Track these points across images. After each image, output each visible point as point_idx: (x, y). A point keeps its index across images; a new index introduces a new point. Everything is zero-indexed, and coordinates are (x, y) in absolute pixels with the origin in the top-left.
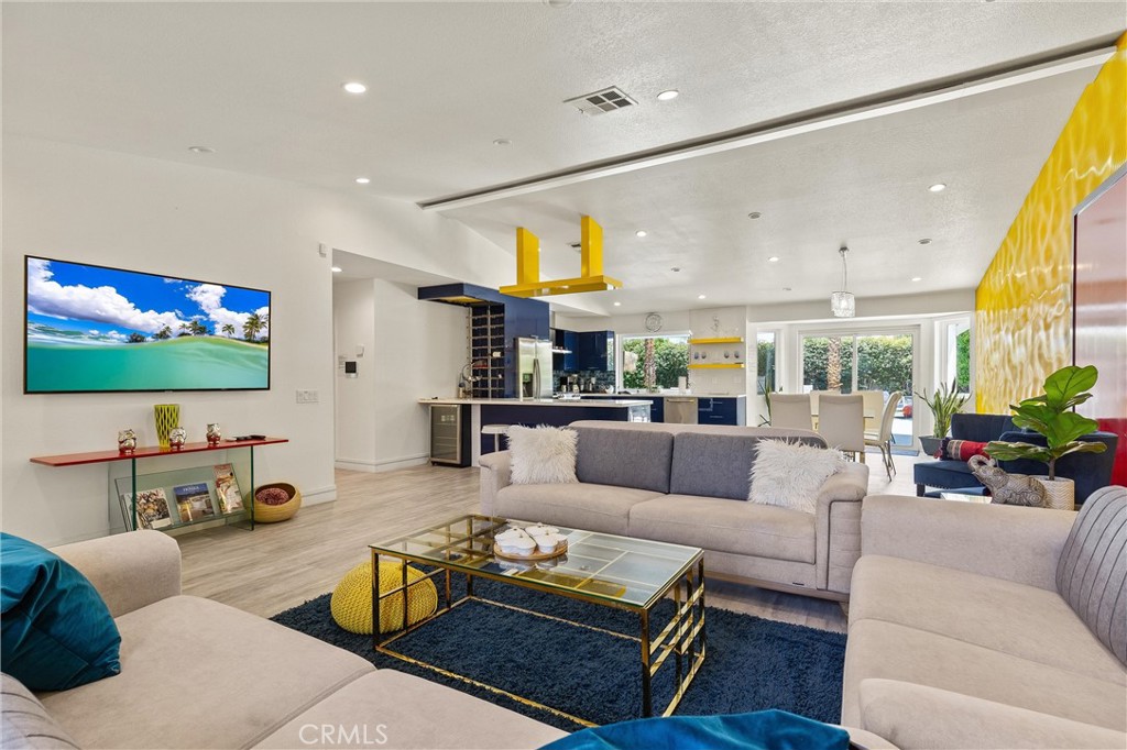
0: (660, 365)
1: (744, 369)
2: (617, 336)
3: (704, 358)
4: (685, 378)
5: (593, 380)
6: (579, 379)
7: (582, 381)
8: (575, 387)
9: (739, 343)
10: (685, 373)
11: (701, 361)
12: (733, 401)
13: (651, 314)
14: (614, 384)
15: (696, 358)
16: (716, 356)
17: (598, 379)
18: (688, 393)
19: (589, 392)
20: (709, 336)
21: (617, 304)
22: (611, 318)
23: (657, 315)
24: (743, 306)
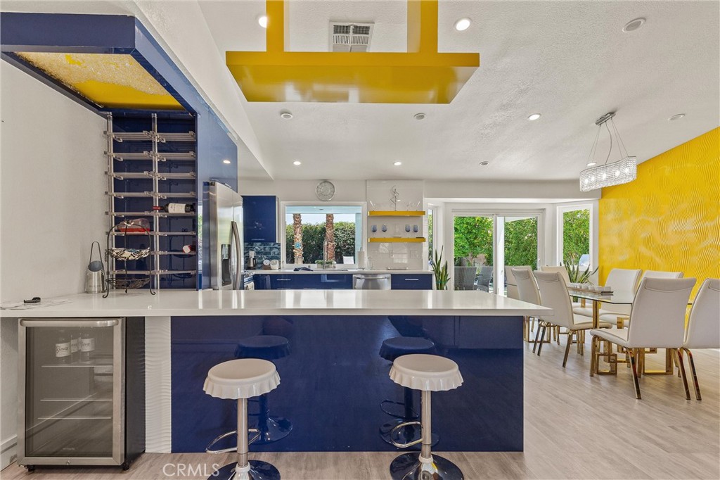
3: (384, 231)
9: (417, 217)
11: (381, 235)
13: (326, 181)
14: (278, 258)
17: (258, 253)
21: (297, 163)
22: (272, 180)
23: (330, 183)
24: (420, 179)
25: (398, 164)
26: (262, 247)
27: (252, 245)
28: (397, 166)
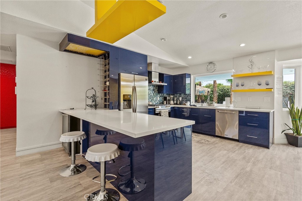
0: (220, 93)
1: (273, 93)
2: (192, 76)
3: (242, 86)
4: (229, 98)
5: (181, 99)
6: (174, 98)
7: (175, 99)
8: (172, 102)
9: (270, 74)
10: (229, 96)
11: (240, 88)
12: (268, 114)
13: (211, 63)
14: (190, 101)
15: (237, 86)
16: (252, 84)
17: (183, 98)
18: (232, 107)
19: (178, 104)
20: (247, 72)
21: (190, 57)
22: (188, 67)
23: (214, 63)
24: (273, 50)
25: (243, 45)
26: (184, 96)
27: (181, 95)
28: (242, 47)
